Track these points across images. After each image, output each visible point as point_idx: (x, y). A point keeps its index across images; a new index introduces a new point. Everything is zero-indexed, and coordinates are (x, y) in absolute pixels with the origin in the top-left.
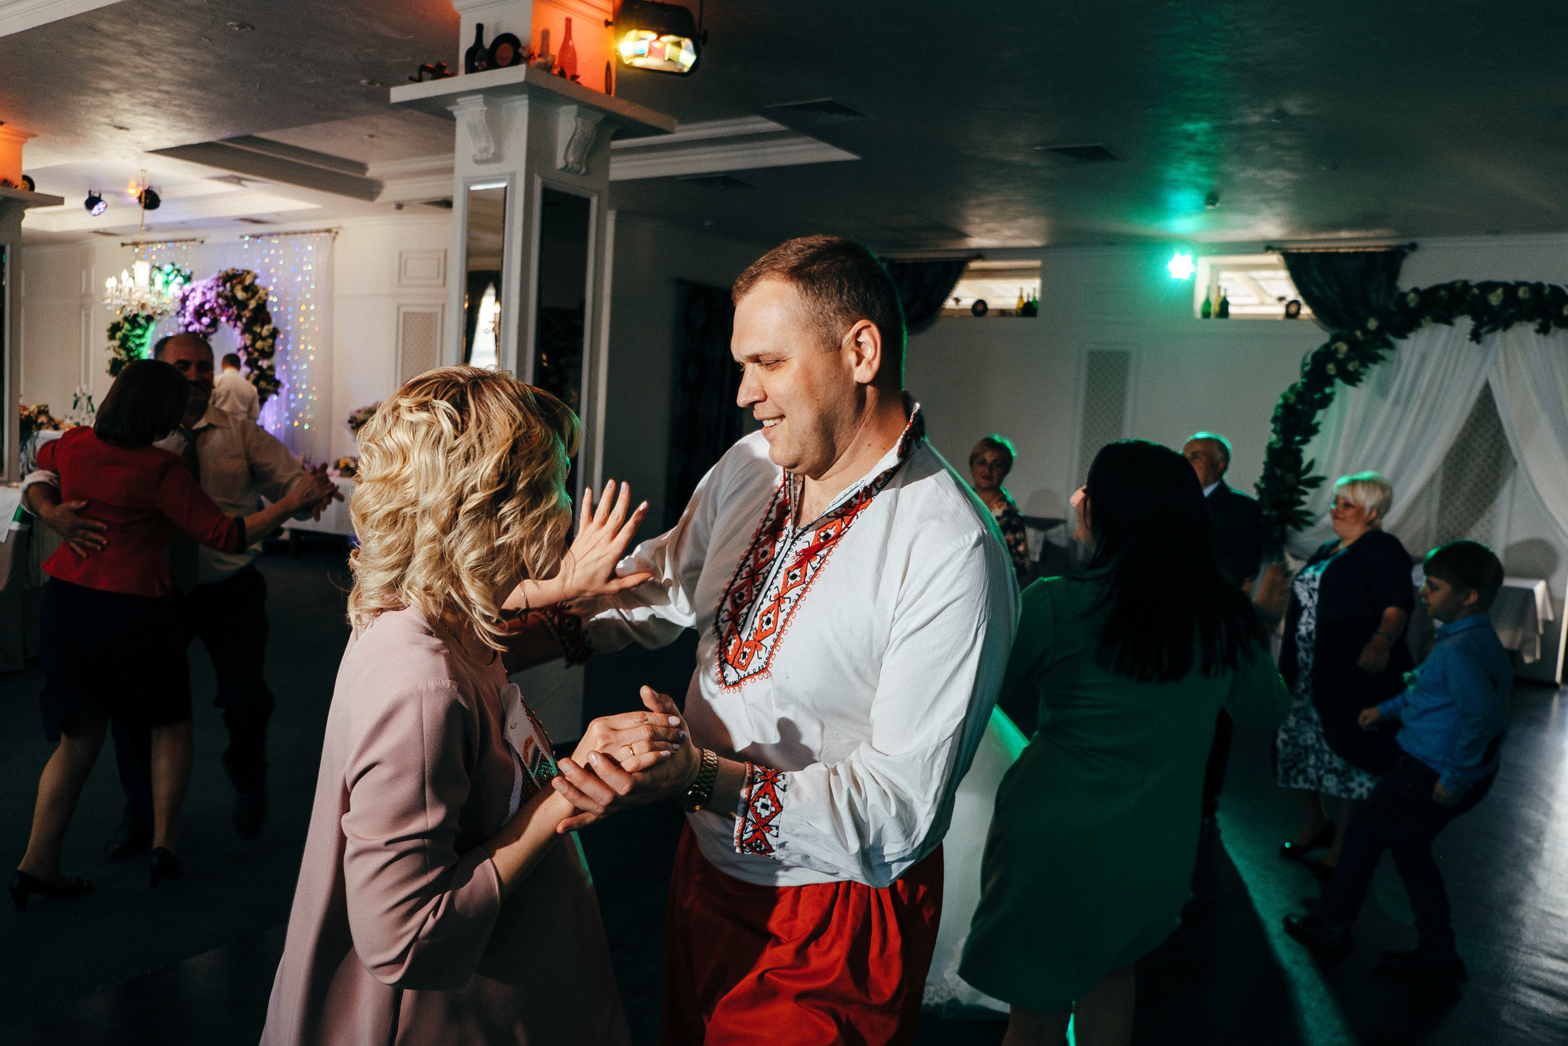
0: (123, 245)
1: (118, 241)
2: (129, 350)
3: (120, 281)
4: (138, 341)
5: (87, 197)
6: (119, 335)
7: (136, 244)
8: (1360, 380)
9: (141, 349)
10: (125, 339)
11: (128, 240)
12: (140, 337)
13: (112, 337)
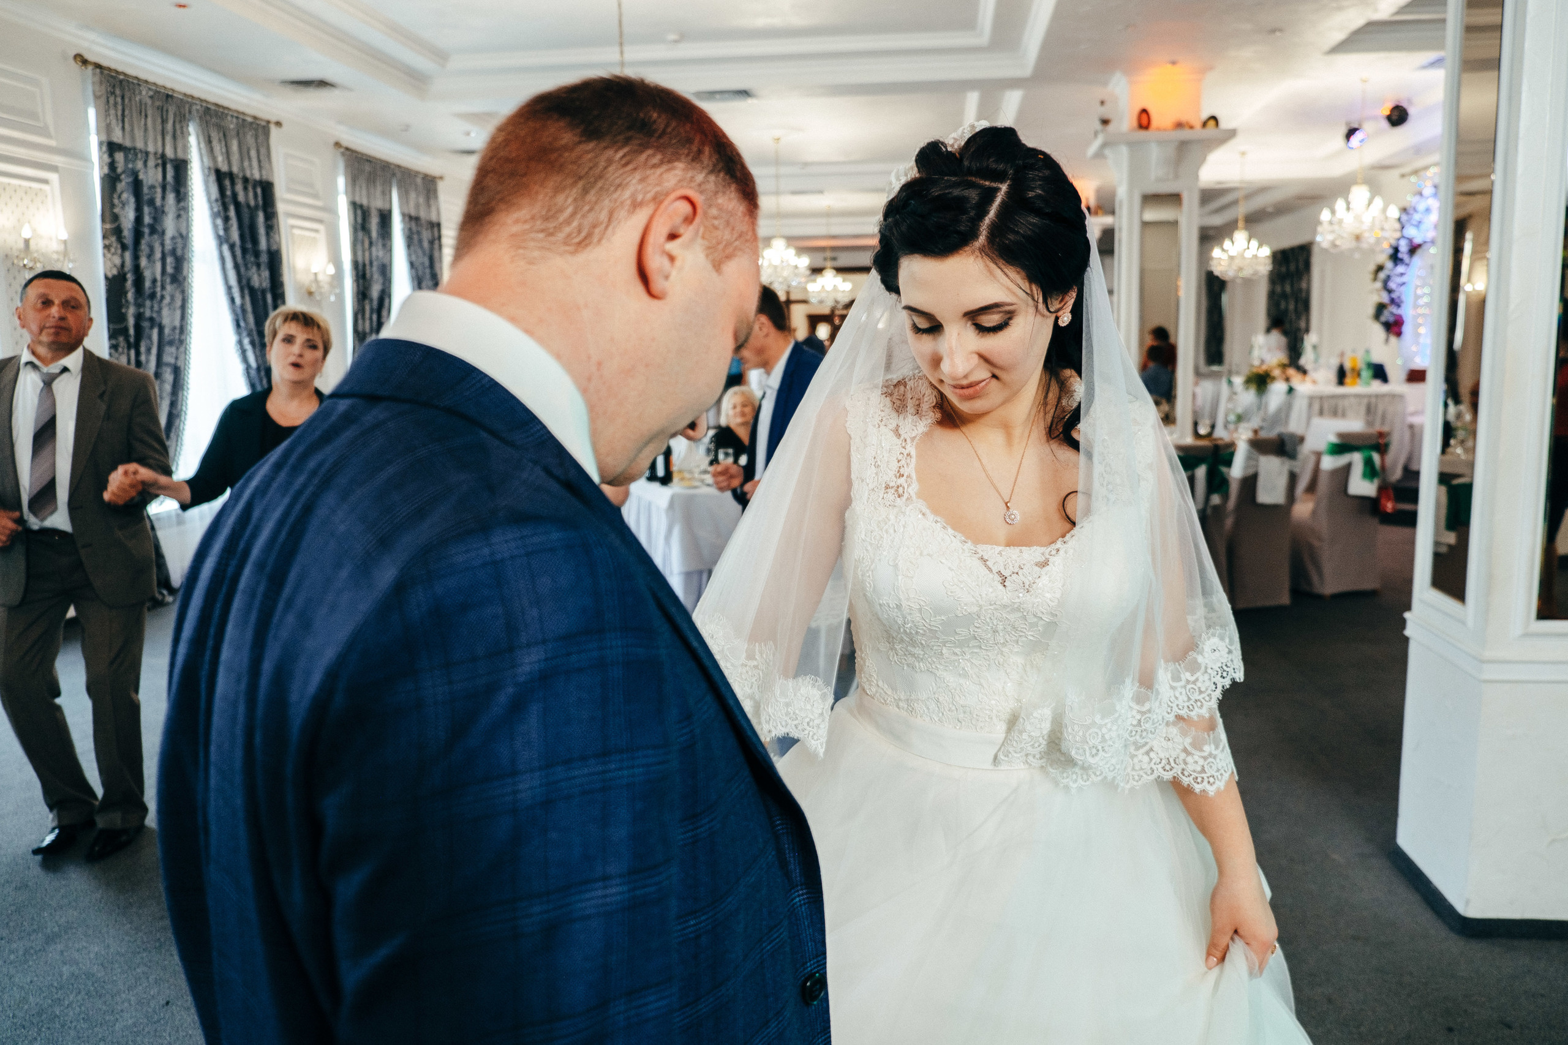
0: (1403, 176)
1: (1395, 173)
2: (1390, 291)
3: (1333, 212)
4: (1400, 280)
5: (1344, 130)
6: (1382, 275)
7: (1416, 172)
9: (1402, 288)
10: (1388, 278)
11: (1407, 169)
12: (1402, 274)
13: (1375, 279)
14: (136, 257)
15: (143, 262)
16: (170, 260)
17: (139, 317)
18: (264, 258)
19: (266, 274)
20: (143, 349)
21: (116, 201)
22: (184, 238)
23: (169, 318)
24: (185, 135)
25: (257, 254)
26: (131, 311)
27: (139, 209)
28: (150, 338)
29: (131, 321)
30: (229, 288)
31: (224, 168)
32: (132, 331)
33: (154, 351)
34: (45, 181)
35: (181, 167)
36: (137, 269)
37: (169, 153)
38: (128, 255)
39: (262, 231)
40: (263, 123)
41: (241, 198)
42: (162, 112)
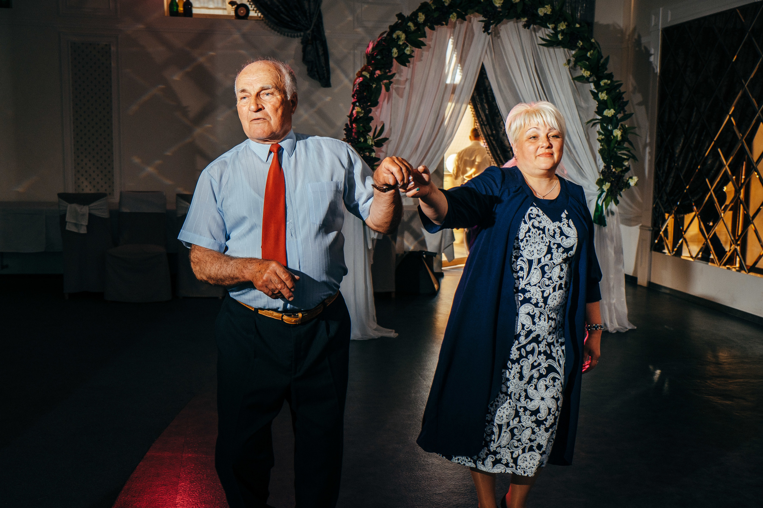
8: (409, 62)
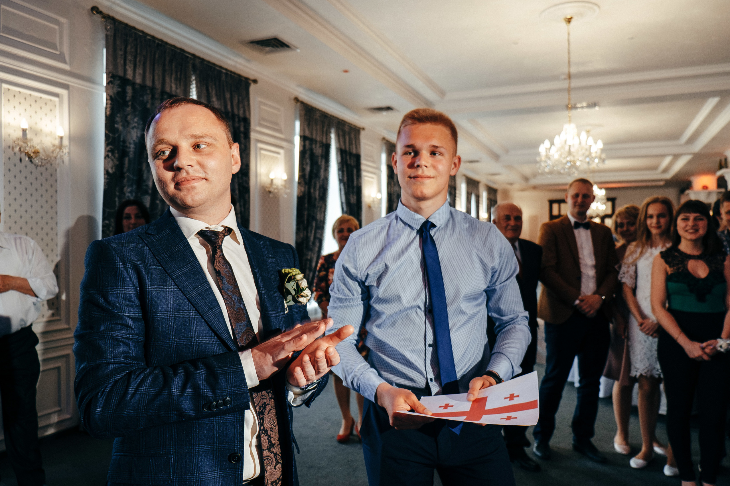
14: (309, 189)
15: (312, 191)
16: (322, 190)
17: (309, 215)
18: (355, 190)
19: (355, 197)
20: (309, 231)
21: (304, 162)
22: (326, 180)
23: (319, 216)
24: (330, 132)
25: (353, 187)
26: (306, 213)
27: (312, 167)
28: (312, 225)
29: (306, 217)
30: (342, 203)
31: (343, 148)
32: (306, 222)
33: (313, 232)
34: (278, 153)
35: (327, 147)
36: (309, 193)
37: (324, 141)
38: (307, 187)
39: (355, 177)
40: (358, 129)
41: (349, 162)
42: (323, 123)
